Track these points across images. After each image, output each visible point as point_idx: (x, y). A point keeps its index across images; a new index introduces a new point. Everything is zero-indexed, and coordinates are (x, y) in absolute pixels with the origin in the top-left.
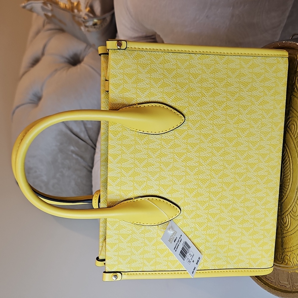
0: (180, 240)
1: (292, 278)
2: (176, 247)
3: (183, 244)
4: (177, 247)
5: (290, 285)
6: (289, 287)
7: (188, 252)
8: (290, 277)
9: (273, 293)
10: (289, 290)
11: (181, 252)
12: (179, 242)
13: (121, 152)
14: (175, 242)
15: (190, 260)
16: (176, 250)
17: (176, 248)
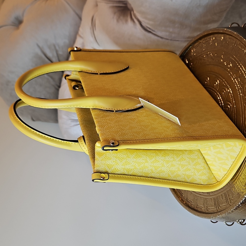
1: (207, 203)
5: (204, 207)
6: (204, 209)
8: (205, 202)
9: (191, 212)
10: (204, 211)
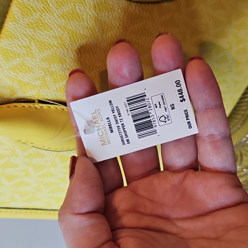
0: (116, 113)
2: (122, 137)
3: (127, 111)
4: (125, 131)
7: (147, 108)
11: (139, 128)
12: (118, 118)
13: (44, 8)
14: (112, 131)
15: (165, 114)
16: (128, 140)
17: (124, 136)
